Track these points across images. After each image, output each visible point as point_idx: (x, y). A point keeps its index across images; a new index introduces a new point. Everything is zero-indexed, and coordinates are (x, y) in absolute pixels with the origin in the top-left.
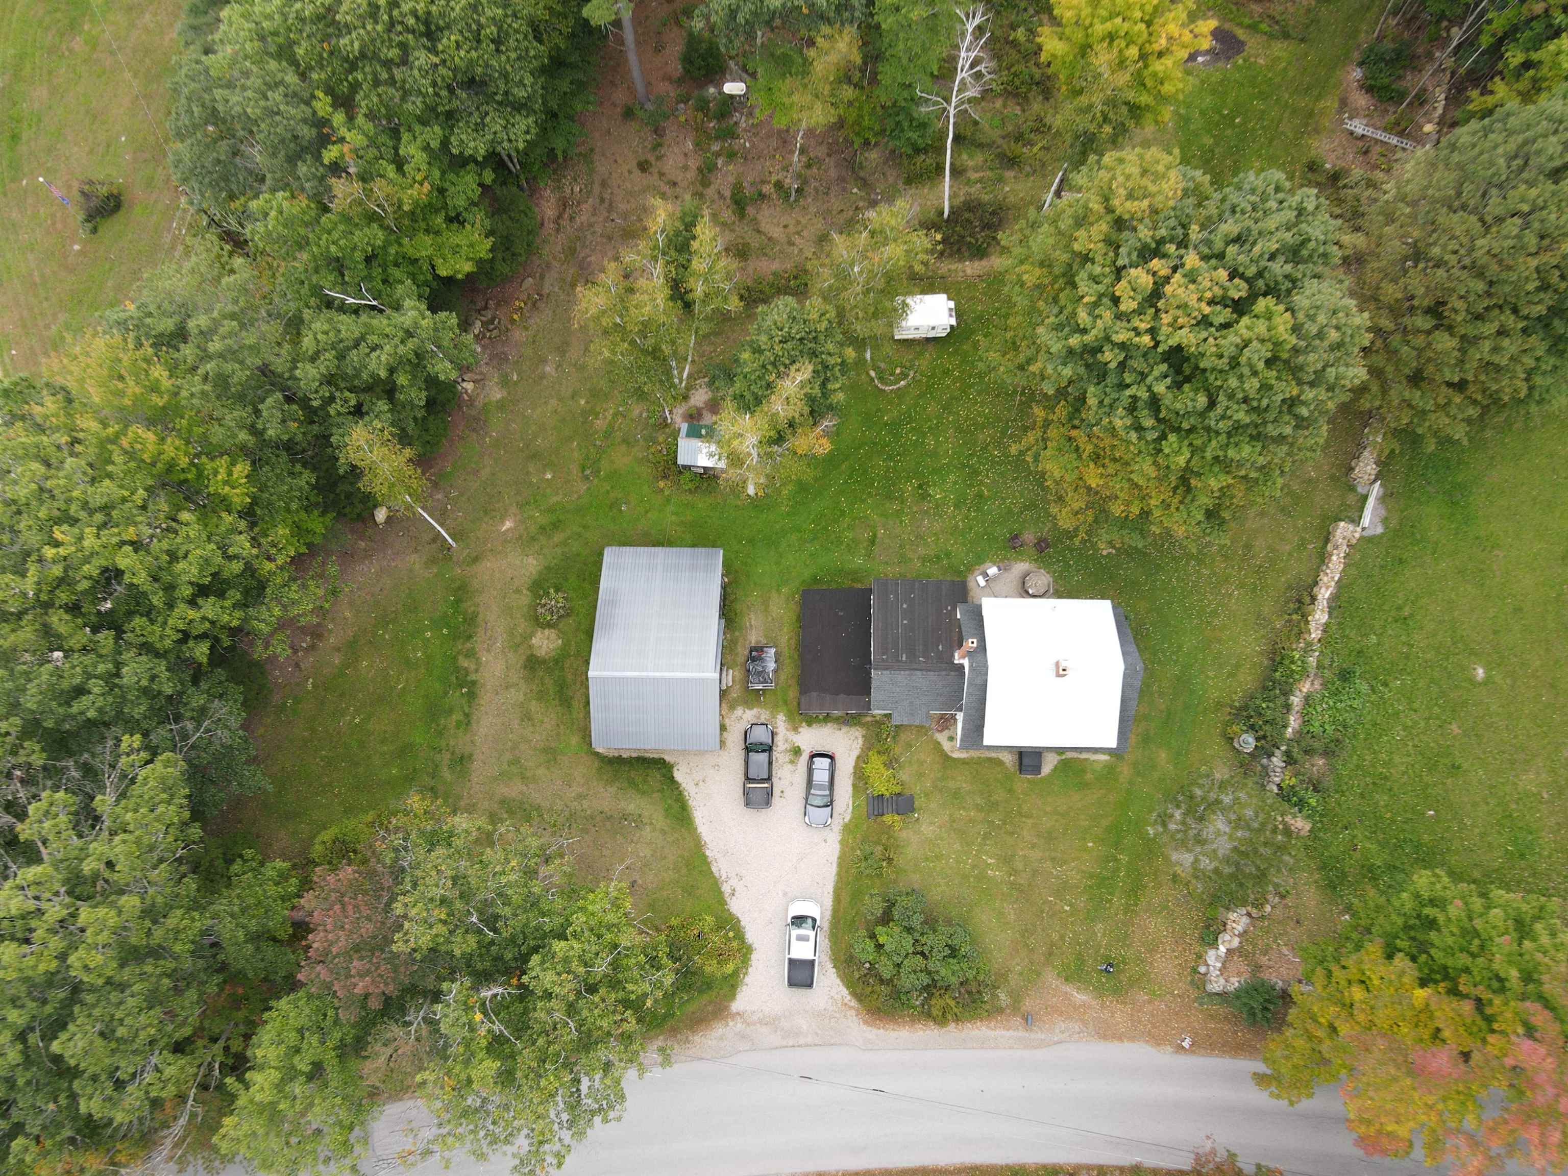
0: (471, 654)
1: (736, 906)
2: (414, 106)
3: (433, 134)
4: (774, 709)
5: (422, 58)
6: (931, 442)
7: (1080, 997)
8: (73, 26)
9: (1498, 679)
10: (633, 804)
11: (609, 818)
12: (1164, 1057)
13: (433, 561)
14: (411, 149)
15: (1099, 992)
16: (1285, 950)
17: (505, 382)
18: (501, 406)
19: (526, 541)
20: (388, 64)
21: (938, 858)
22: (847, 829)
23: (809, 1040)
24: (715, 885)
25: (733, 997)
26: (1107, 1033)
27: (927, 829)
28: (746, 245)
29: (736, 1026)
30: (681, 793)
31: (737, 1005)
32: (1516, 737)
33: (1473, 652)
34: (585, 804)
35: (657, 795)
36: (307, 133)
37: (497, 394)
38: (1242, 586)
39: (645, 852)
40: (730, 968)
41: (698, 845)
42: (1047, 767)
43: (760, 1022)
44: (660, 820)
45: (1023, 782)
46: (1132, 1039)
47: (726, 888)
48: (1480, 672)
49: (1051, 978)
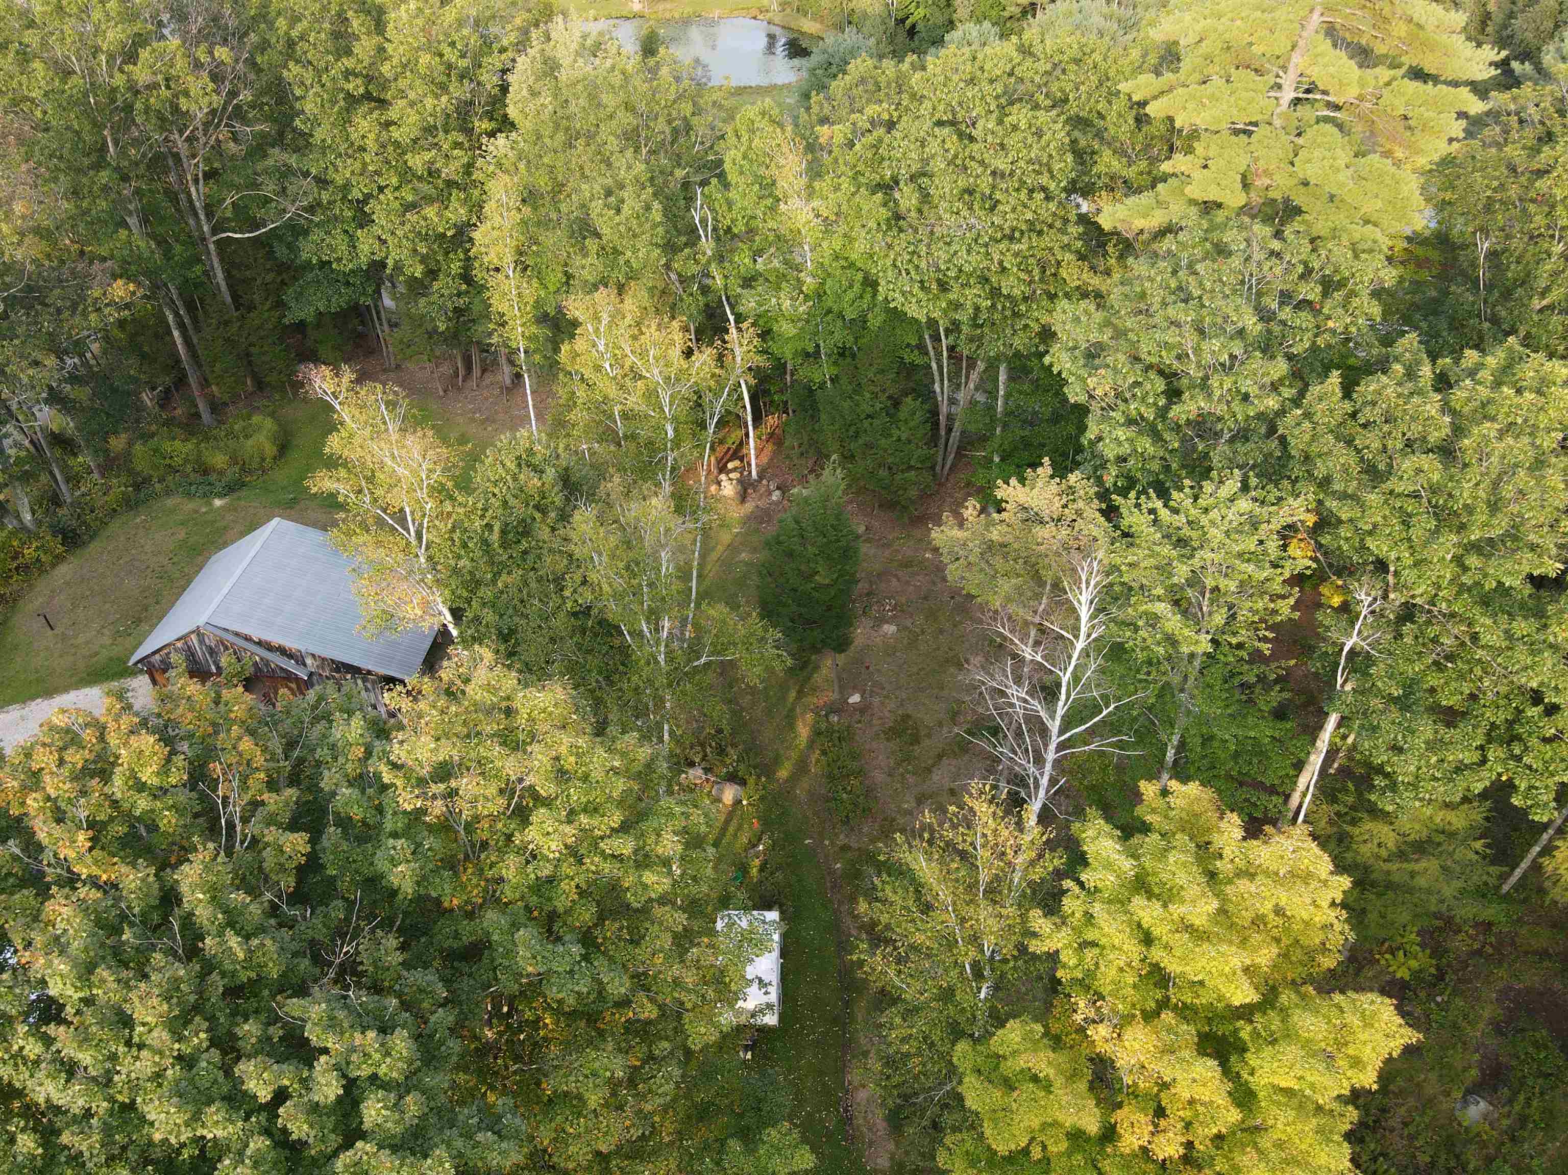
28: (916, 740)
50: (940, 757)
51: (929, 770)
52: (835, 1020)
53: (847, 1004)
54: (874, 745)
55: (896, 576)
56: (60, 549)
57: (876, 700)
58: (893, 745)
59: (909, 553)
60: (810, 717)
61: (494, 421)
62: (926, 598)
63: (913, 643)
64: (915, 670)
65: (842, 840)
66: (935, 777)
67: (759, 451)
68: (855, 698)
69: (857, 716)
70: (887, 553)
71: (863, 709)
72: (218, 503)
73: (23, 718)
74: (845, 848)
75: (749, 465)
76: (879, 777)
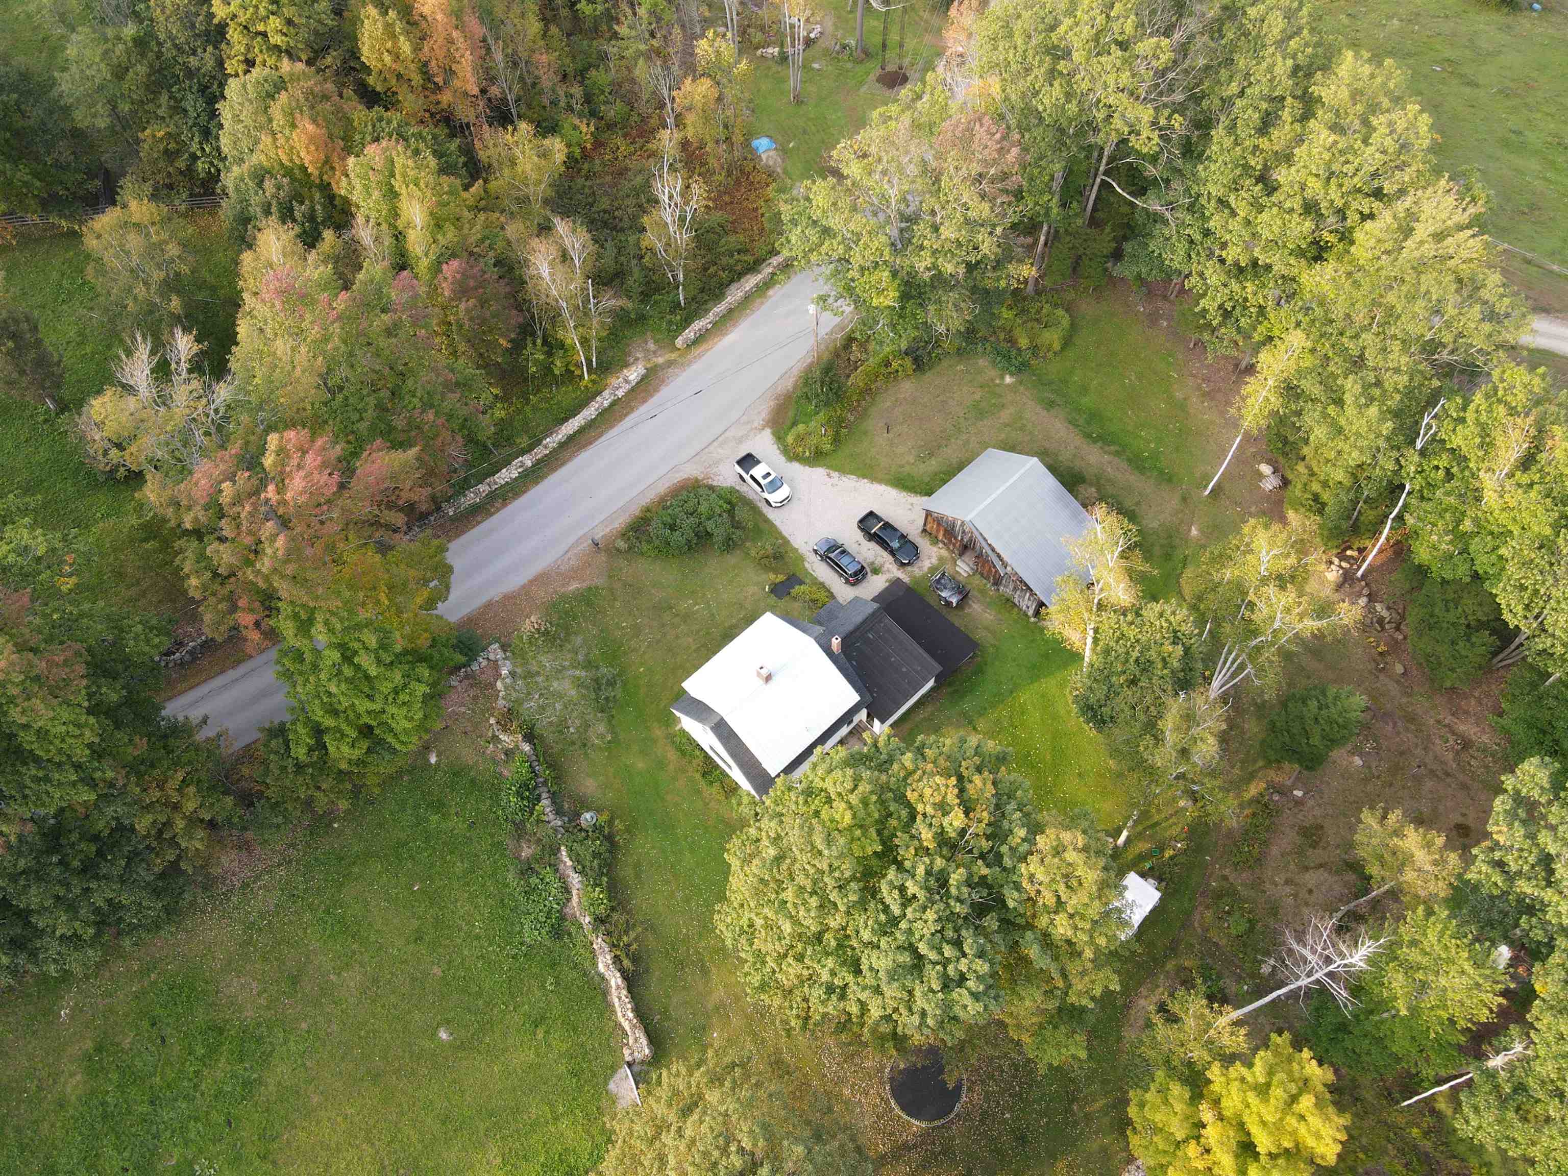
0: (1116, 454)
7: (574, 586)
9: (426, 1044)
10: (934, 465)
11: (939, 447)
12: (495, 593)
15: (564, 598)
16: (463, 709)
21: (730, 582)
22: (801, 559)
23: (711, 448)
24: (842, 470)
25: (773, 434)
26: (540, 579)
27: (753, 589)
28: (1314, 845)
29: (758, 421)
30: (916, 492)
31: (768, 432)
32: (383, 1006)
33: (462, 1047)
34: (960, 442)
35: (927, 479)
39: (900, 449)
40: (790, 439)
41: (874, 479)
43: (747, 436)
44: (910, 470)
46: (524, 587)
47: (835, 474)
48: (443, 1035)
49: (601, 582)
50: (1321, 866)
51: (1307, 869)
52: (1155, 960)
53: (1166, 957)
54: (1288, 830)
55: (1395, 724)
56: (910, 372)
57: (1311, 803)
58: (1299, 840)
59: (1419, 711)
60: (1263, 785)
61: (1212, 399)
62: (1402, 753)
63: (1366, 780)
64: (1352, 799)
65: (1227, 872)
66: (1307, 876)
67: (1381, 551)
68: (1298, 793)
69: (1291, 805)
70: (1404, 700)
71: (1299, 803)
72: (1008, 380)
73: (855, 489)
74: (1225, 878)
75: (1364, 560)
76: (1275, 851)
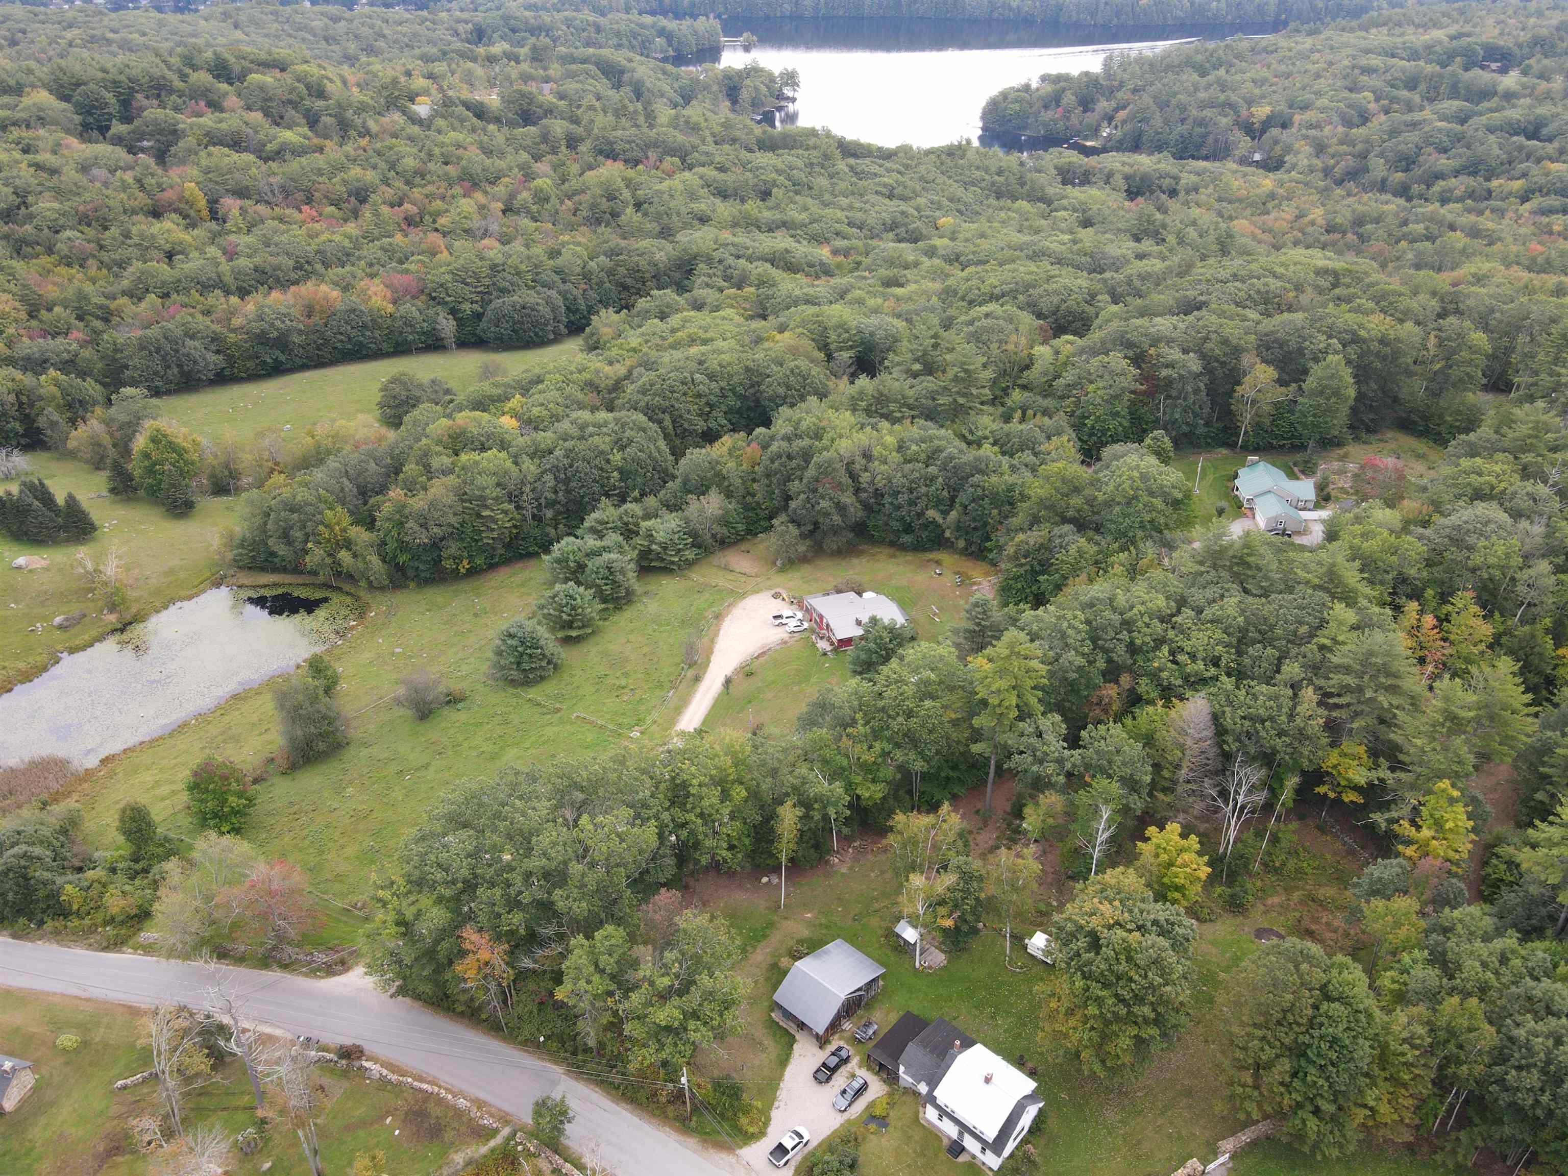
0: (754, 947)
1: (774, 1114)
2: (887, 733)
3: (888, 747)
4: (858, 1053)
5: (900, 719)
6: (1013, 999)
8: (799, 683)
10: (768, 1042)
11: (755, 1040)
13: (768, 908)
14: (878, 746)
17: (851, 868)
18: (843, 875)
19: (810, 924)
20: (889, 716)
22: (848, 1121)
24: (774, 1098)
27: (884, 1142)
29: (732, 1159)
30: (790, 1053)
31: (740, 1151)
34: (749, 1027)
35: (780, 1046)
36: (848, 719)
37: (844, 870)
38: (1124, 1158)
39: (757, 1062)
40: (751, 1129)
41: (780, 1077)
42: (962, 1159)
43: (742, 1164)
44: (773, 1056)
45: (944, 1156)
47: (776, 1104)
